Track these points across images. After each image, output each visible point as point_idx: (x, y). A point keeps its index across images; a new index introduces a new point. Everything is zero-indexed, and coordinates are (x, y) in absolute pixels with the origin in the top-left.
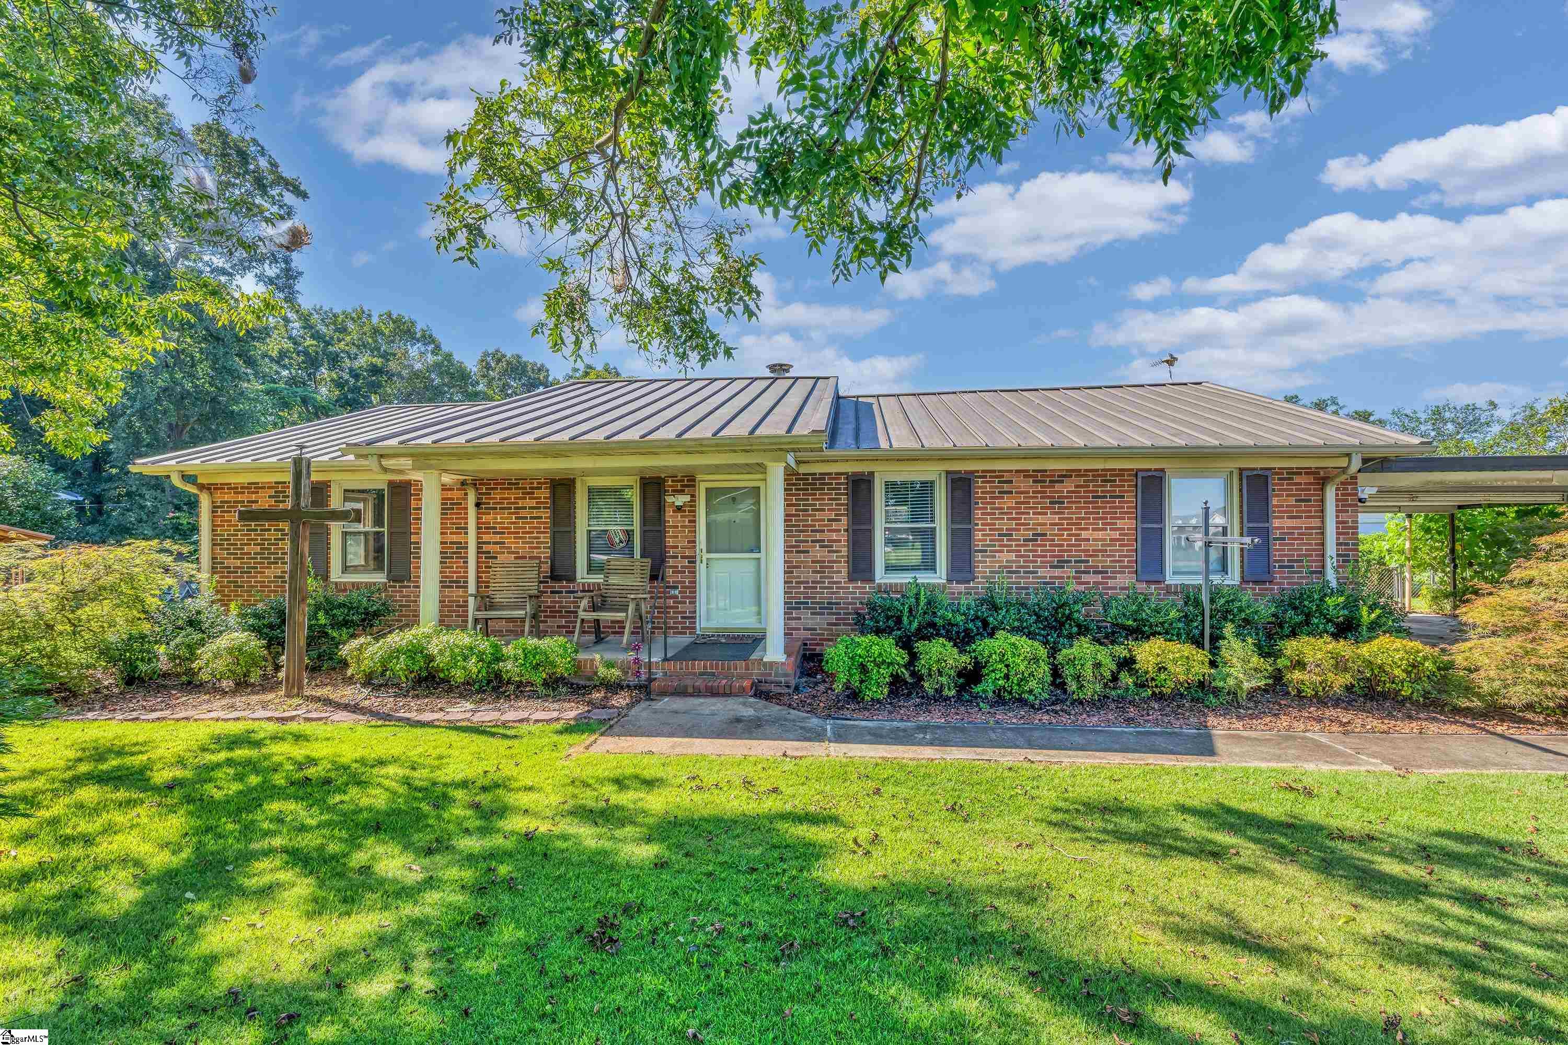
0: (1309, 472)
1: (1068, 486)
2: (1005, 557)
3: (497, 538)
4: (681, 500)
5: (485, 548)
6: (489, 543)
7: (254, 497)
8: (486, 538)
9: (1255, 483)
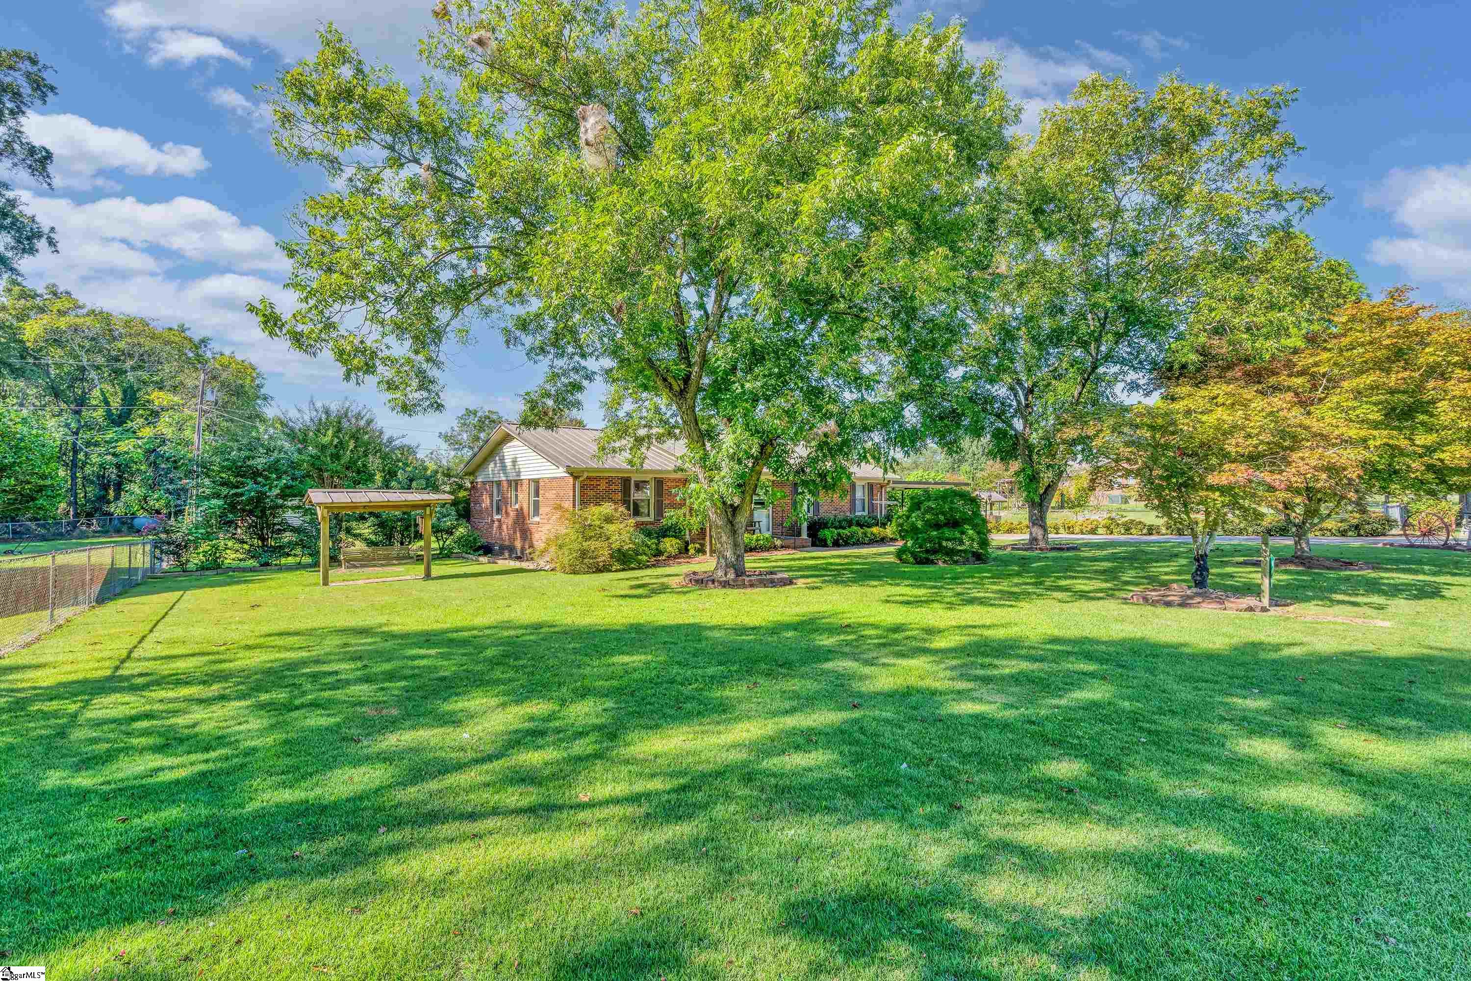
2: (825, 508)
9: (871, 486)
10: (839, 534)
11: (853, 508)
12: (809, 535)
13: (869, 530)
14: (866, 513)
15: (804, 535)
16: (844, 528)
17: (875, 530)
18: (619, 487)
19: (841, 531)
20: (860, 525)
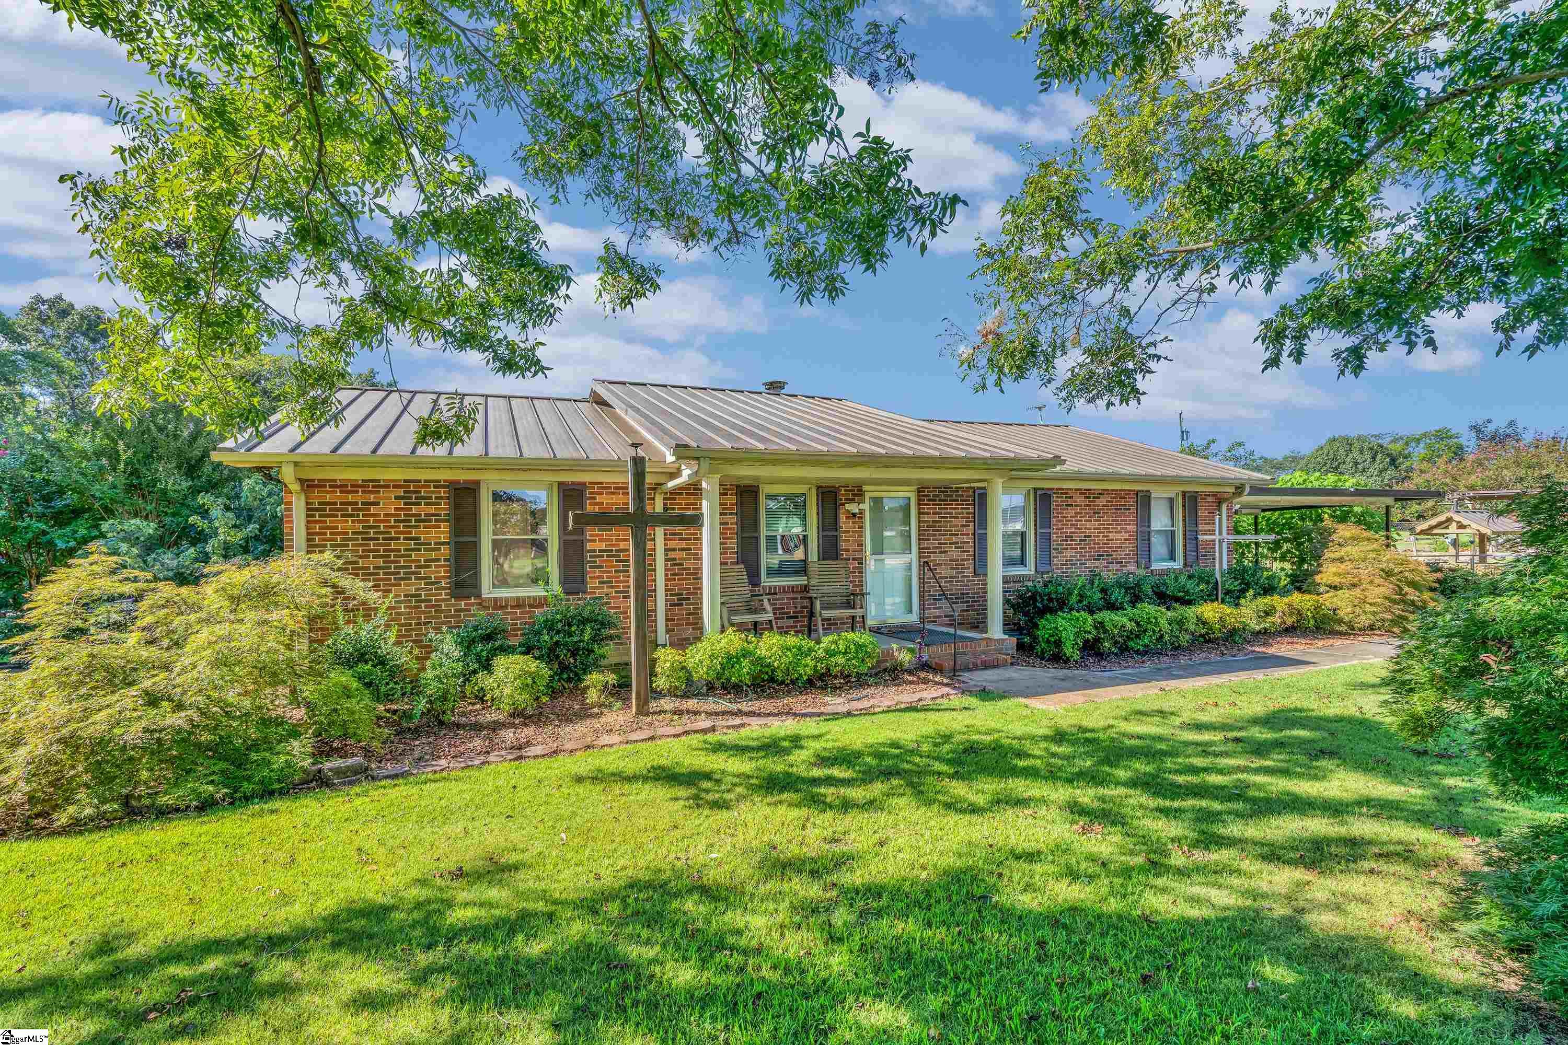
0: (1214, 494)
1: (1102, 501)
2: (1069, 553)
3: (683, 544)
4: (853, 508)
5: (672, 554)
6: (674, 550)
7: (372, 498)
8: (672, 544)
9: (1191, 501)
10: (1099, 626)
11: (1143, 552)
12: (1010, 627)
13: (1191, 612)
14: (1178, 564)
15: (996, 630)
16: (1112, 607)
17: (1210, 611)
18: (444, 508)
19: (1106, 616)
20: (1163, 597)
